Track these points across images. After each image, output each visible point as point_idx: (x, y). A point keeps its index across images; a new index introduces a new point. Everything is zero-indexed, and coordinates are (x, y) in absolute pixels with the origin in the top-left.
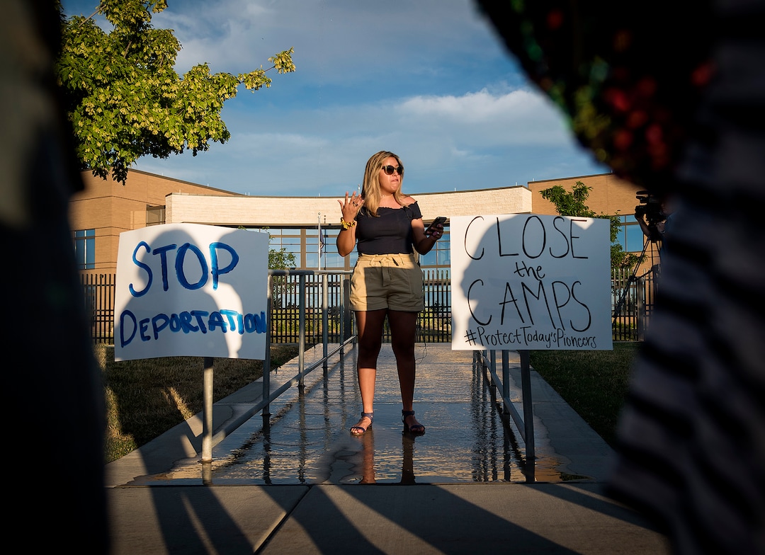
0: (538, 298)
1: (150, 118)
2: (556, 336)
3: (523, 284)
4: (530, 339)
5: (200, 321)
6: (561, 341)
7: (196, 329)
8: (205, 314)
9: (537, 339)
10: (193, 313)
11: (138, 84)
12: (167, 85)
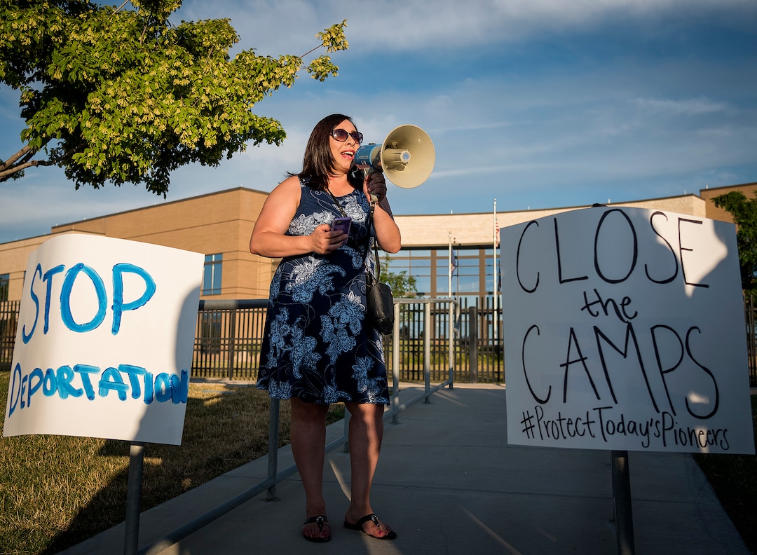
0: (625, 355)
1: (155, 110)
2: (660, 426)
3: (597, 330)
4: (611, 430)
5: (86, 382)
6: (670, 435)
7: (79, 393)
8: (95, 370)
9: (624, 431)
10: (77, 368)
11: (153, 73)
12: (178, 69)
